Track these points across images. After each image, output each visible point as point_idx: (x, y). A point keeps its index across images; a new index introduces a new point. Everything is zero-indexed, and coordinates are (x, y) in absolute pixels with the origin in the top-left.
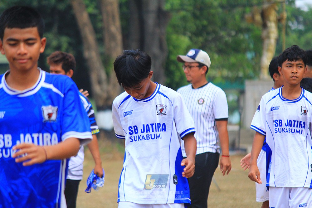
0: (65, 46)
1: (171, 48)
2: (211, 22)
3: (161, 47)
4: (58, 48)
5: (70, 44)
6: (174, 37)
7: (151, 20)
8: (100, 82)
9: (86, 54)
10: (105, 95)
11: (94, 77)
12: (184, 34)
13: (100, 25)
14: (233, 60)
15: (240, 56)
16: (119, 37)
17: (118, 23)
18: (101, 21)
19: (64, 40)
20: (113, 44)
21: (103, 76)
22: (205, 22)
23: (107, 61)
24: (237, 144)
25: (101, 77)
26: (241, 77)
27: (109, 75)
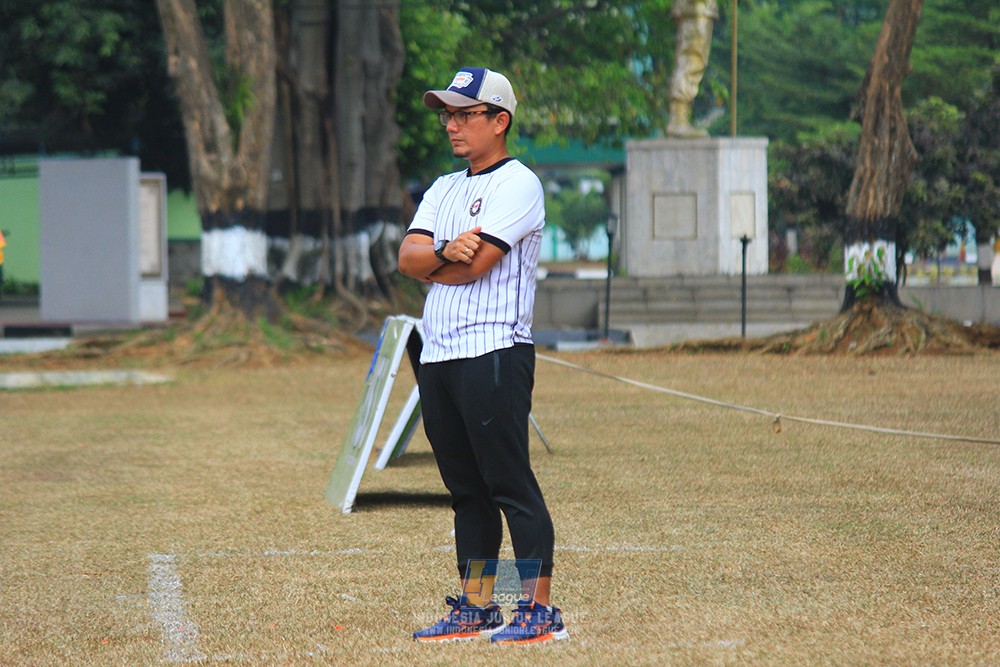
3: (387, 43)
8: (211, 146)
9: (173, 64)
10: (226, 181)
11: (194, 130)
12: (453, 7)
14: (590, 79)
15: (610, 69)
16: (266, 16)
20: (247, 37)
23: (228, 86)
24: (601, 319)
25: (213, 129)
26: (613, 128)
27: (234, 125)
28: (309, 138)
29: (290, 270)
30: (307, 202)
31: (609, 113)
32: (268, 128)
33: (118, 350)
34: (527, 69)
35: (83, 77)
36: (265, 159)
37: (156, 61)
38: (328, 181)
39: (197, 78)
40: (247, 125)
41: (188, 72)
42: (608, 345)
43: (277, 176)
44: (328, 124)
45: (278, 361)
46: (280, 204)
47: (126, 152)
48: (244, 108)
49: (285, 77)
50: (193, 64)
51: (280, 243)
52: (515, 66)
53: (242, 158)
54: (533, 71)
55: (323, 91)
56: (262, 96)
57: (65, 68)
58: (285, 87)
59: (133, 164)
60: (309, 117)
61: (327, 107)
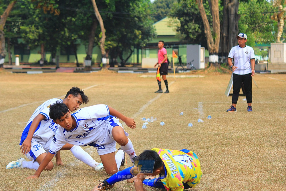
0: (197, 28)
1: (240, 29)
2: (257, 19)
3: (236, 29)
4: (195, 29)
5: (199, 27)
6: (242, 25)
7: (232, 18)
8: (211, 43)
9: (205, 32)
10: (213, 49)
11: (209, 42)
12: (246, 24)
13: (212, 20)
14: (266, 34)
15: (268, 33)
16: (219, 25)
17: (219, 19)
18: (212, 18)
19: (197, 25)
20: (216, 28)
21: (212, 41)
22: (254, 19)
23: (214, 34)
24: (266, 69)
25: (211, 41)
26: (269, 42)
27: (214, 40)
28: (225, 42)
29: (222, 61)
30: (224, 52)
31: (268, 39)
32: (219, 41)
33: (197, 72)
34: (256, 33)
35: (193, 34)
36: (218, 45)
37: (203, 31)
38: (227, 49)
39: (209, 34)
40: (216, 40)
41: (208, 33)
42: (268, 72)
43: (220, 48)
44: (228, 40)
45: (220, 74)
46: (221, 52)
47: (199, 44)
48: (216, 38)
49: (221, 34)
50: (208, 32)
51: (220, 57)
52: (255, 32)
53: (215, 45)
54: (257, 33)
55: (227, 35)
56: (218, 36)
57: (191, 32)
58: (222, 35)
59: (200, 46)
60: (225, 39)
61: (228, 38)
